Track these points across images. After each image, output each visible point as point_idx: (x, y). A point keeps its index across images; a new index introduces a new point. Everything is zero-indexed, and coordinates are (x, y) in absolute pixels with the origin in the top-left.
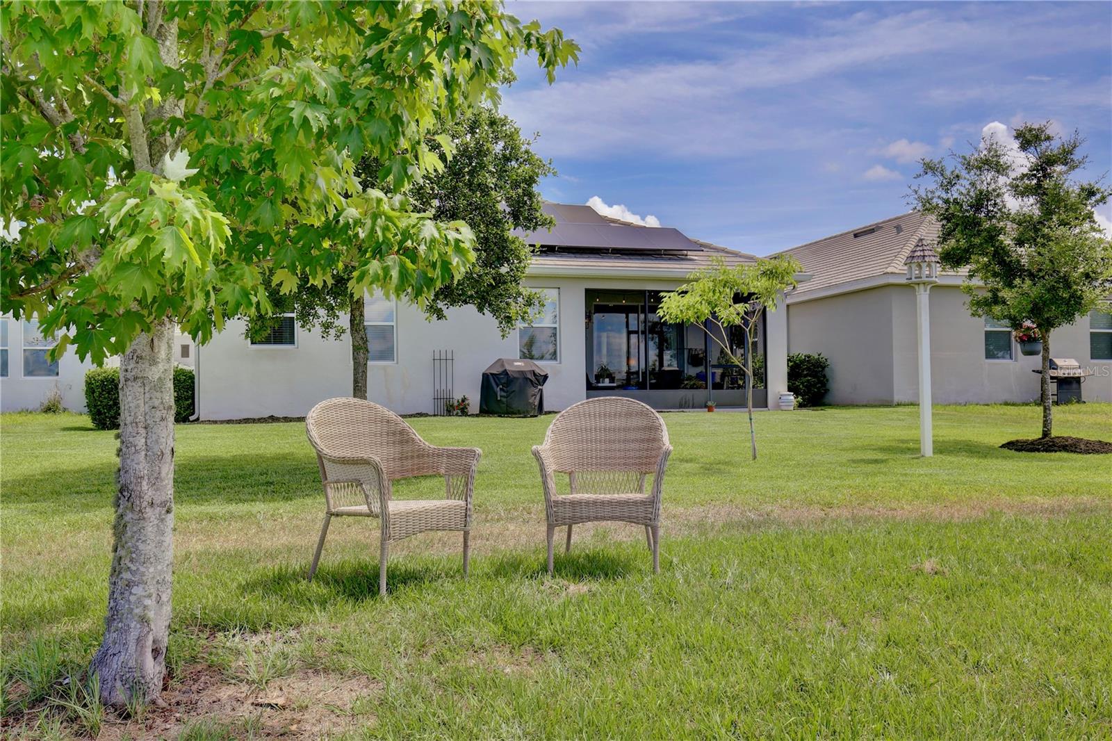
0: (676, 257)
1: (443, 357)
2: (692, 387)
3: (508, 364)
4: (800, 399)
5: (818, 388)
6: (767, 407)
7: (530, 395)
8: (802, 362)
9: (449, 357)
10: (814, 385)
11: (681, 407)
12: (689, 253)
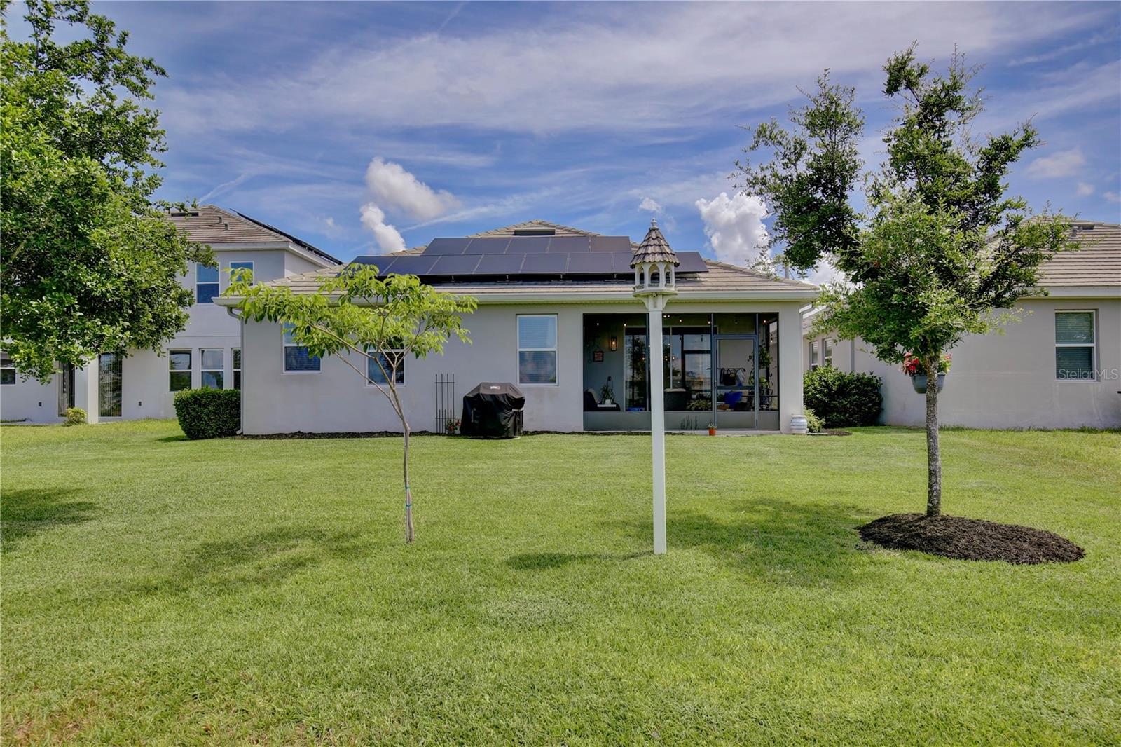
0: (684, 280)
1: (445, 380)
2: (696, 409)
3: (484, 388)
4: (823, 421)
5: (870, 408)
6: (779, 429)
7: (502, 418)
8: (851, 381)
9: (450, 380)
10: (865, 404)
11: (683, 428)
12: (700, 275)
